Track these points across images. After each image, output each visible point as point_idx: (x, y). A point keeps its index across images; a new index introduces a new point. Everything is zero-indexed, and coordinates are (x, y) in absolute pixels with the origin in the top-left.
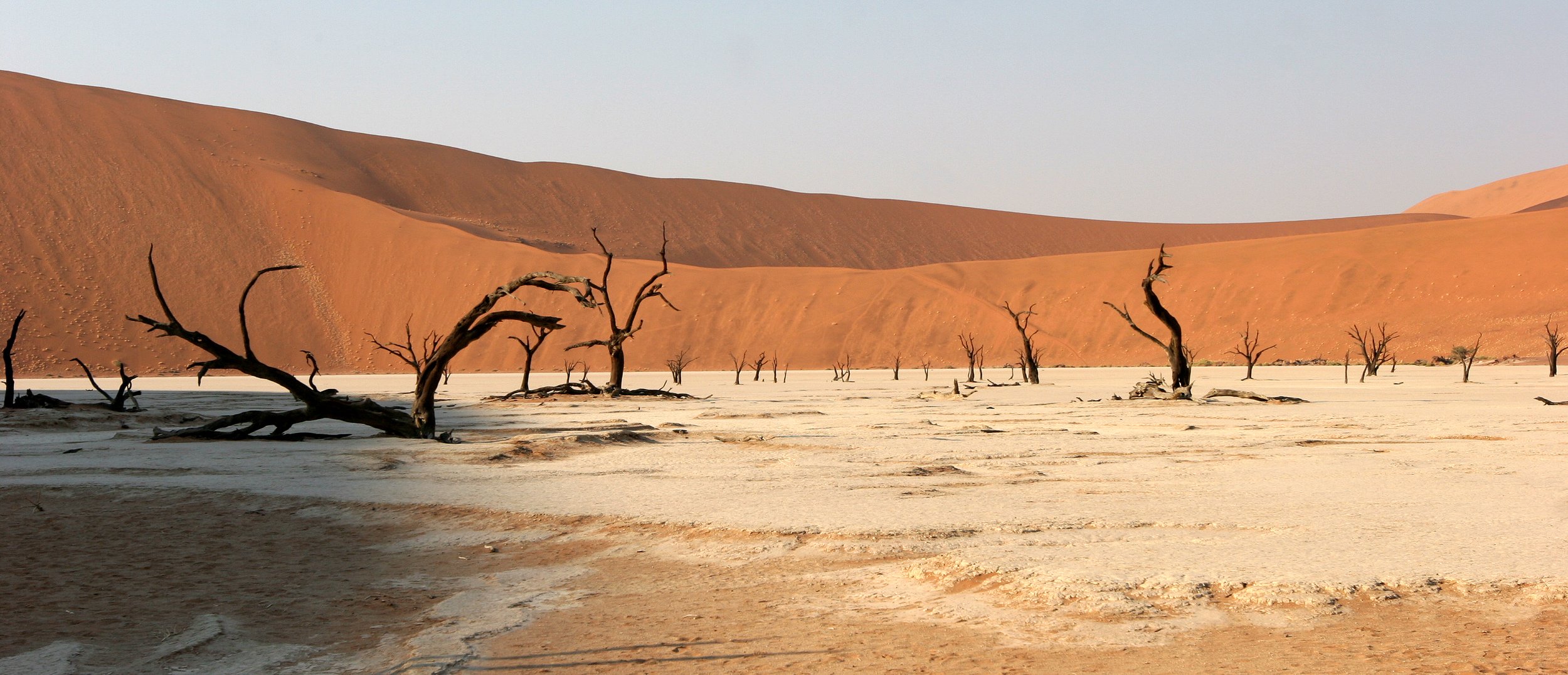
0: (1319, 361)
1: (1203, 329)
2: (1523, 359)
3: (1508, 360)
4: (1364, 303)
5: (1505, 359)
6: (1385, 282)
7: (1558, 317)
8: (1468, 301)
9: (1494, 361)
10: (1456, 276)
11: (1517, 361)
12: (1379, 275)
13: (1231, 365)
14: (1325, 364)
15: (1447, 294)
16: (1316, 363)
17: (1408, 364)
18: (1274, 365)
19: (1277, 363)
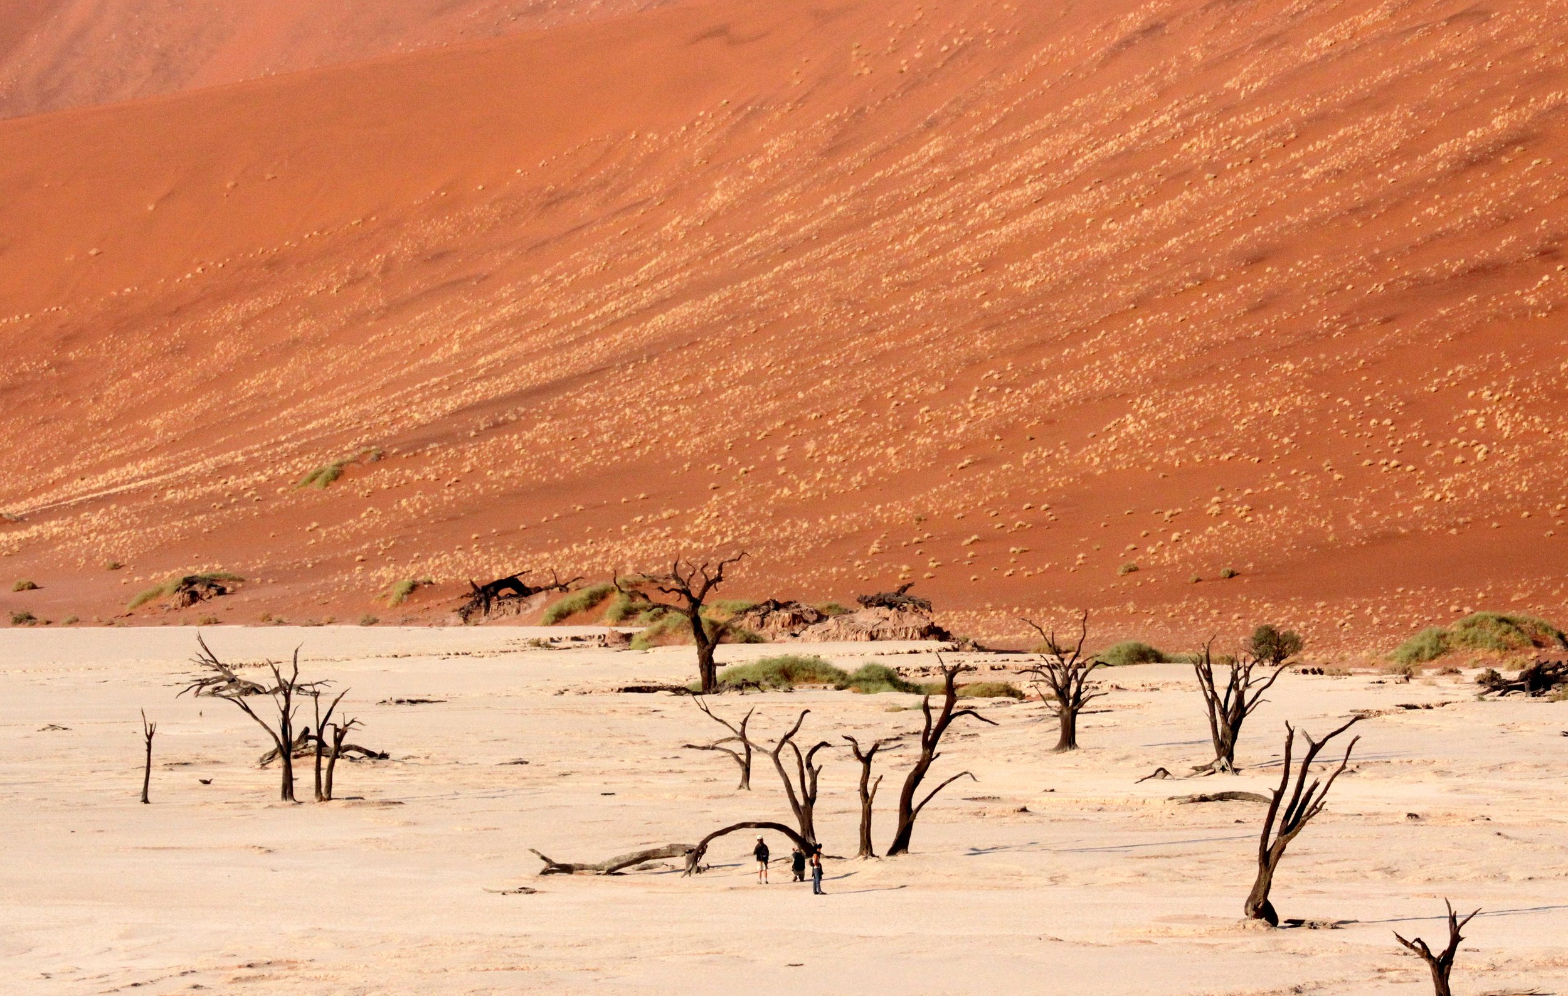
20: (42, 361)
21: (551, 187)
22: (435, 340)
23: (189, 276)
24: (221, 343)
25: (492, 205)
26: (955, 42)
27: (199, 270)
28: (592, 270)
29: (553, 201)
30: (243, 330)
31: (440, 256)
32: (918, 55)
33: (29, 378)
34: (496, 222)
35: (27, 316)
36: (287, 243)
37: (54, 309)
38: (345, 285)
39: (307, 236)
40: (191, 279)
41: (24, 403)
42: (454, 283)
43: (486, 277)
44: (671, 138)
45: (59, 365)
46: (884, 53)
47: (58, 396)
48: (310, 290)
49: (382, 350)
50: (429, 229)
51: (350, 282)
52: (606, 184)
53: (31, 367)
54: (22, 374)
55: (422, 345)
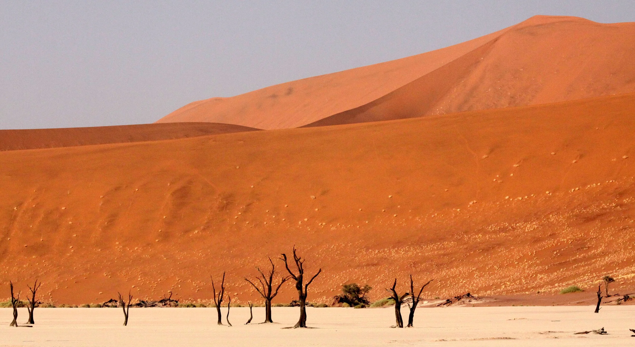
0: (168, 302)
1: (6, 261)
2: (479, 298)
3: (463, 300)
4: (204, 229)
5: (459, 298)
6: (227, 204)
7: (444, 249)
8: (333, 229)
9: (445, 301)
10: (314, 197)
11: (474, 302)
12: (219, 195)
13: (50, 306)
14: (176, 306)
15: (306, 220)
16: (165, 305)
17: (282, 306)
18: (108, 306)
19: (110, 304)
20: (612, 203)
33: (608, 210)
35: (599, 184)
37: (611, 181)
41: (610, 221)
45: (621, 205)
47: (626, 218)
53: (607, 206)
54: (603, 208)
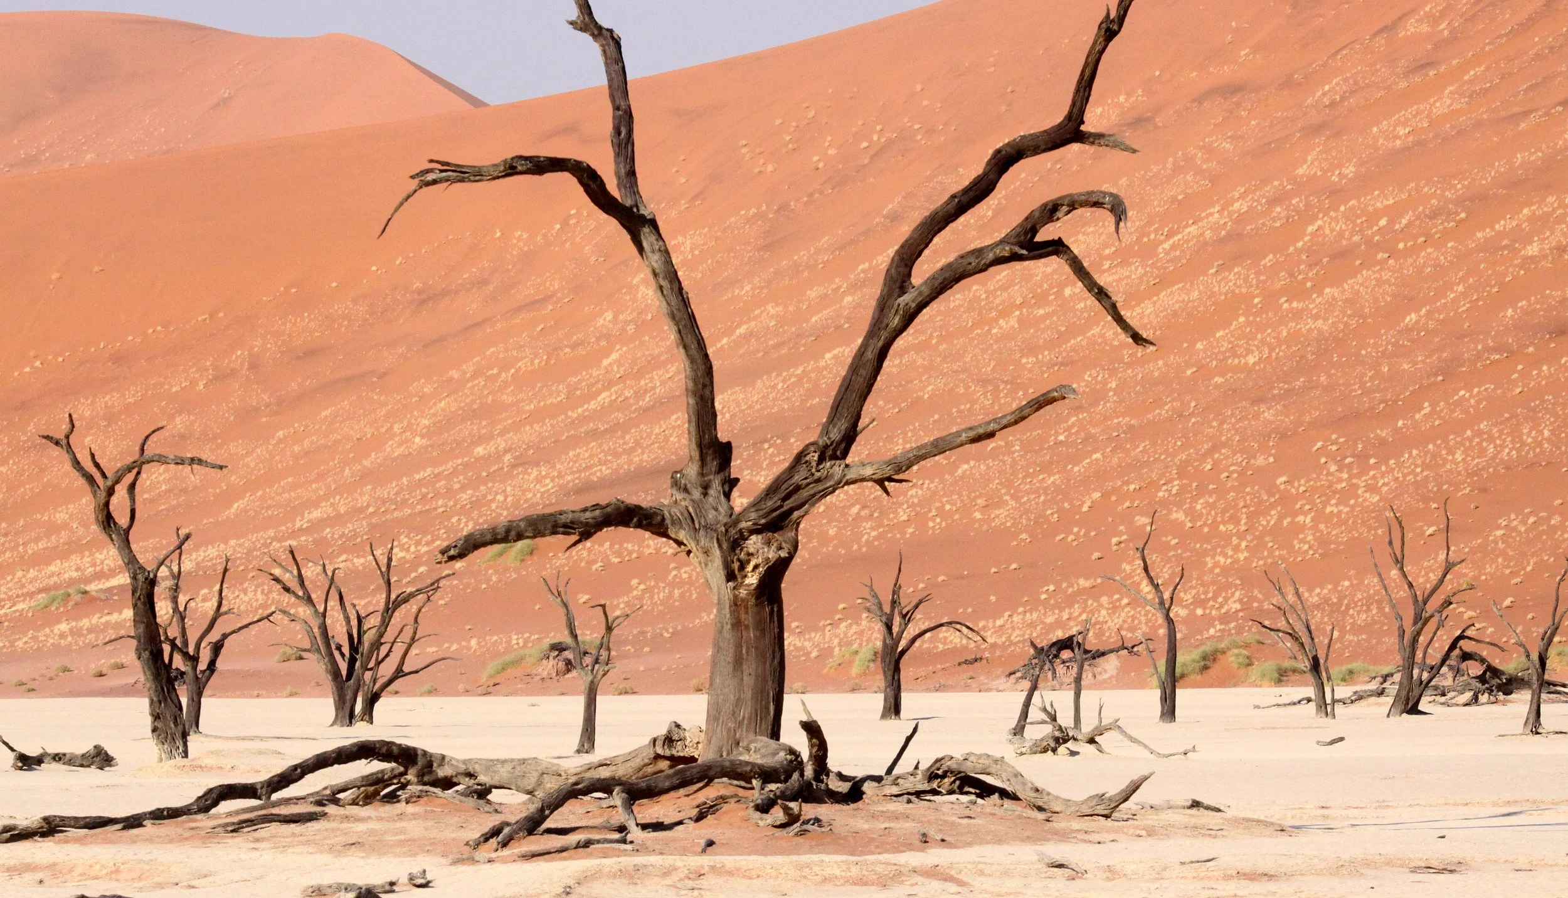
21: (418, 285)
22: (373, 434)
23: (27, 369)
24: (89, 438)
25: (355, 301)
26: (875, 138)
27: (38, 364)
28: (532, 364)
29: (426, 299)
30: (109, 425)
31: (311, 353)
32: (832, 152)
34: (366, 320)
36: (130, 338)
38: (211, 381)
39: (150, 331)
40: (29, 373)
42: (350, 379)
43: (385, 374)
44: (545, 236)
46: (784, 150)
48: (171, 386)
49: (306, 443)
50: (288, 326)
51: (216, 378)
52: (485, 282)
55: (358, 439)
